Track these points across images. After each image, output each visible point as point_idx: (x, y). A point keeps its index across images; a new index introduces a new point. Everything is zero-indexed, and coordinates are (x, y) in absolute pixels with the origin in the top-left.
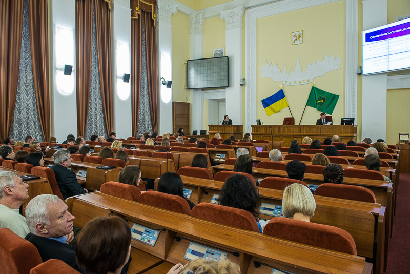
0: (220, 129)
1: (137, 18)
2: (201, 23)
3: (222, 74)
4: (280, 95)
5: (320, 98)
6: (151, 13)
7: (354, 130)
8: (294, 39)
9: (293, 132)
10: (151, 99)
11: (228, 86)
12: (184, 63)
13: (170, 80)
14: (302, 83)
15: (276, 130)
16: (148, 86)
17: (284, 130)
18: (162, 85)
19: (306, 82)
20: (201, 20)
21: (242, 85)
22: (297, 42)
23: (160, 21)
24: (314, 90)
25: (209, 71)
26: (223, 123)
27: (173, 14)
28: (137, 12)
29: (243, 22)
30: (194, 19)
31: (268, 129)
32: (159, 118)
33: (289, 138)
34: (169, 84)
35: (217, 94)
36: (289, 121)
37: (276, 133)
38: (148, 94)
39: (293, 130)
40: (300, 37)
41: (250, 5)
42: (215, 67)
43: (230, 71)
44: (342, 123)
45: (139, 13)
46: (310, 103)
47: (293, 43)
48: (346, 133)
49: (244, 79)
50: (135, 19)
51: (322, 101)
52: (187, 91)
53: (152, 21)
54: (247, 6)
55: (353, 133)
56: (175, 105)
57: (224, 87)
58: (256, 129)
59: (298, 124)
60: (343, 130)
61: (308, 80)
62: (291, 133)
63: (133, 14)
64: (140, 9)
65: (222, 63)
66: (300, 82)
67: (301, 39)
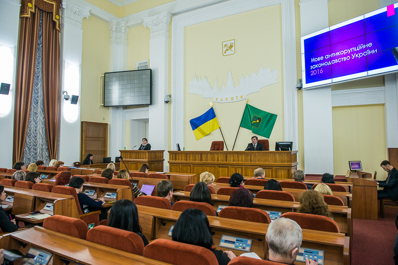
0: (133, 155)
1: (29, 16)
2: (123, 31)
3: (144, 90)
4: (210, 114)
5: (255, 118)
6: (52, 13)
7: (293, 158)
8: (225, 49)
9: (218, 160)
10: (47, 117)
11: (151, 104)
12: (101, 76)
13: (77, 94)
14: (235, 100)
15: (198, 157)
16: (43, 100)
17: (207, 157)
18: (65, 100)
19: (239, 99)
20: (123, 28)
21: (167, 102)
22: (229, 52)
23: (65, 24)
24: (248, 108)
25: (129, 86)
26: (140, 149)
27: (85, 18)
28: (30, 10)
29: (169, 31)
30: (114, 27)
31: (188, 156)
32: (58, 141)
33: (213, 168)
34: (75, 100)
35: (139, 114)
36: (217, 146)
37: (197, 162)
38: (44, 111)
39: (218, 158)
40: (231, 46)
41: (176, 11)
42: (136, 81)
43: (153, 86)
44: (277, 148)
45: (33, 11)
46: (244, 124)
47: (224, 53)
48: (282, 162)
49: (170, 96)
50: (27, 18)
51: (258, 121)
52: (105, 110)
53: (54, 23)
54: (174, 12)
55: (291, 161)
56: (86, 126)
57: (147, 105)
58: (174, 155)
59: (231, 151)
60: (278, 157)
61: (242, 97)
62: (216, 162)
63: (23, 10)
64: (36, 6)
65: (144, 77)
66: (232, 99)
67: (233, 48)
